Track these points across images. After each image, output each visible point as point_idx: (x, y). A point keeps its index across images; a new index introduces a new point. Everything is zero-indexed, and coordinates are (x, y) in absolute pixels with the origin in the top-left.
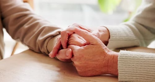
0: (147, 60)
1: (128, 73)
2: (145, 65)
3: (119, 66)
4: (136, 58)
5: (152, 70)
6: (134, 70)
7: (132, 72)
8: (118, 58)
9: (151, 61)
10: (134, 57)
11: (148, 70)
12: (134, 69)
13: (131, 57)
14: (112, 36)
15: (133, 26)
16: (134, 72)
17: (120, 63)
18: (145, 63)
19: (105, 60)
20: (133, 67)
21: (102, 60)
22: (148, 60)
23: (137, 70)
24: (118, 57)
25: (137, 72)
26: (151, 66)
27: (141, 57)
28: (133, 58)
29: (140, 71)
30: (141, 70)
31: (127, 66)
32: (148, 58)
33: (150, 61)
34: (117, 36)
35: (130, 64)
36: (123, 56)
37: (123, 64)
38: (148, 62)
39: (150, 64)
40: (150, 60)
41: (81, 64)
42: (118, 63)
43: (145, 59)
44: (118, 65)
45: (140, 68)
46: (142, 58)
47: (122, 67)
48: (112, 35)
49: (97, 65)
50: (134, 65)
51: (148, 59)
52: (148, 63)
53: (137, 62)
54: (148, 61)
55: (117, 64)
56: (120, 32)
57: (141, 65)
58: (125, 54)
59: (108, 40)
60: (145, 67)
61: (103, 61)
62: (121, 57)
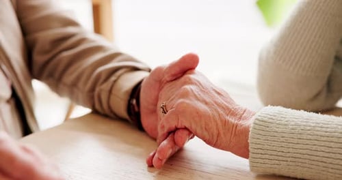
1: (269, 152)
16: (283, 152)
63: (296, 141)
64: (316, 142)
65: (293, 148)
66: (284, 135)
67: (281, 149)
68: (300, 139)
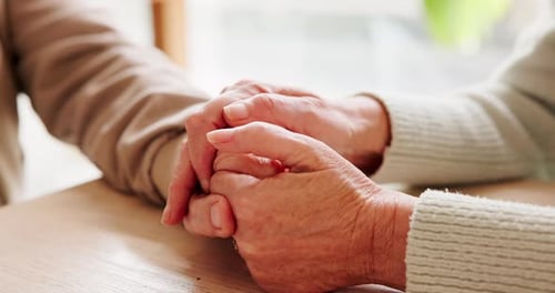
0: (524, 231)
2: (518, 254)
3: (409, 250)
4: (484, 223)
5: (545, 276)
6: (469, 270)
7: (463, 280)
8: (412, 217)
9: (542, 237)
10: (474, 217)
11: (528, 274)
12: (471, 266)
13: (462, 216)
14: (401, 137)
15: (501, 107)
16: (470, 280)
17: (416, 238)
18: (516, 244)
19: (360, 226)
20: (467, 257)
21: (349, 229)
22: (533, 232)
23: (482, 273)
24: (411, 214)
25: (481, 281)
26: (538, 261)
27: (502, 220)
28: (472, 222)
29: (495, 279)
30: (498, 275)
31: (444, 254)
32: (532, 224)
33: (536, 237)
34: (421, 142)
35: (455, 247)
36: (432, 213)
37: (426, 243)
38: (532, 241)
39: (538, 251)
40: (539, 233)
41: (263, 249)
42: (409, 240)
43: (516, 230)
44: (408, 247)
45: (497, 266)
46: (505, 224)
47: (423, 256)
48: (400, 133)
49: (327, 249)
50: (469, 253)
51: (531, 227)
52: (528, 245)
53: (486, 241)
54: (529, 236)
55: (406, 243)
56: (439, 125)
57: (499, 252)
58: (441, 203)
59: (383, 150)
60: (517, 263)
61: (352, 231)
62: (421, 216)
63: (494, 261)
64: (531, 264)
65: (489, 274)
66: (471, 248)
67: (466, 275)
68: (502, 257)
